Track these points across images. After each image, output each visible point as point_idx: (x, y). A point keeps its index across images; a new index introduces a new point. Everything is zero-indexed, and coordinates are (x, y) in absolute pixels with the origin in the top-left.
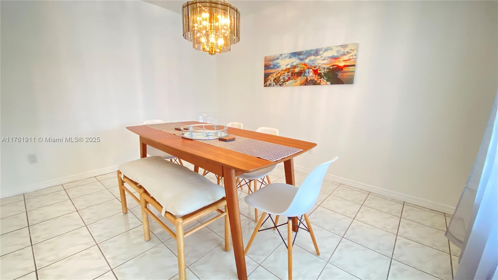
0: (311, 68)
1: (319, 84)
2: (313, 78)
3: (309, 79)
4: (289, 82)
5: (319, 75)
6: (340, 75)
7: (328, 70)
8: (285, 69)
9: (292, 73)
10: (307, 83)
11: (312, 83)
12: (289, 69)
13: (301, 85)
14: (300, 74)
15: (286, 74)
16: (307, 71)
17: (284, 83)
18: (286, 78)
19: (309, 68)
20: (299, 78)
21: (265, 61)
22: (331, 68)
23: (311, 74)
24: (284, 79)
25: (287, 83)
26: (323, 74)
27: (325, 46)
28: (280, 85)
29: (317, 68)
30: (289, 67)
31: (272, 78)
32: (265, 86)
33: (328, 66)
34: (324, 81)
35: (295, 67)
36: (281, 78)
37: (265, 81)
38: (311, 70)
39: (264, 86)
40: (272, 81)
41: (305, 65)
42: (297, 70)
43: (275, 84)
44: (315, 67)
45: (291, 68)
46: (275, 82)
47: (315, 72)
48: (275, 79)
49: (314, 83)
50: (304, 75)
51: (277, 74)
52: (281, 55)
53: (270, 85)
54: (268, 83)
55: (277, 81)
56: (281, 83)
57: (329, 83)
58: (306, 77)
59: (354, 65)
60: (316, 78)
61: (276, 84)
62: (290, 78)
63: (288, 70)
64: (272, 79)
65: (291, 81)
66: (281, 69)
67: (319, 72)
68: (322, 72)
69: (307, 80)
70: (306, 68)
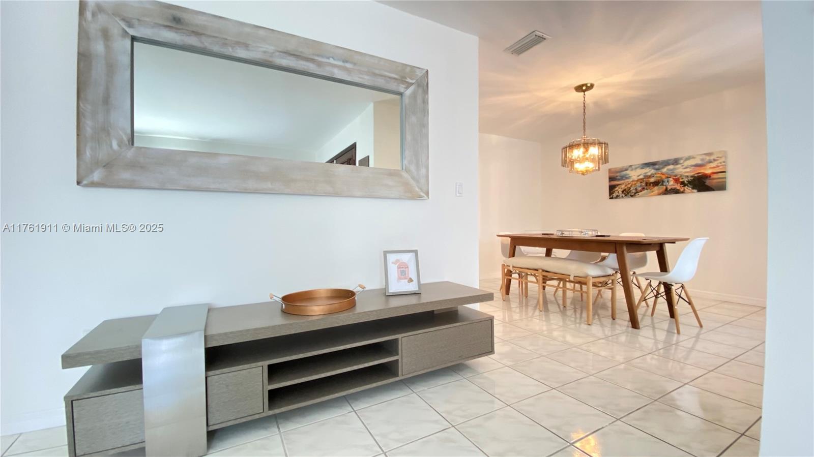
0: (670, 177)
1: (683, 192)
2: (673, 187)
3: (669, 188)
4: (643, 192)
5: (683, 183)
6: (708, 182)
7: (692, 178)
8: (636, 179)
9: (646, 183)
10: (667, 192)
11: (673, 192)
12: (641, 179)
13: (659, 194)
14: (656, 184)
15: (638, 184)
16: (666, 180)
17: (636, 194)
18: (639, 189)
19: (668, 177)
20: (656, 188)
21: (609, 173)
22: (696, 175)
23: (672, 183)
24: (636, 189)
25: (640, 193)
26: (686, 182)
27: (686, 155)
28: (632, 196)
29: (679, 176)
30: (641, 177)
31: (619, 190)
32: (612, 198)
33: (692, 174)
34: (688, 189)
35: (650, 177)
36: (632, 188)
37: (611, 193)
38: (671, 179)
39: (610, 198)
40: (620, 192)
41: (663, 174)
42: (652, 180)
43: (624, 195)
44: (676, 176)
45: (644, 178)
46: (625, 194)
47: (676, 181)
48: (625, 190)
49: (676, 192)
50: (662, 185)
51: (626, 185)
52: (631, 166)
53: (617, 197)
54: (614, 195)
55: (627, 193)
56: (632, 194)
57: (695, 191)
58: (665, 187)
59: (725, 172)
60: (678, 187)
62: (644, 188)
63: (641, 181)
65: (646, 191)
66: (631, 180)
67: (681, 180)
68: (685, 180)
69: (667, 188)
70: (664, 177)
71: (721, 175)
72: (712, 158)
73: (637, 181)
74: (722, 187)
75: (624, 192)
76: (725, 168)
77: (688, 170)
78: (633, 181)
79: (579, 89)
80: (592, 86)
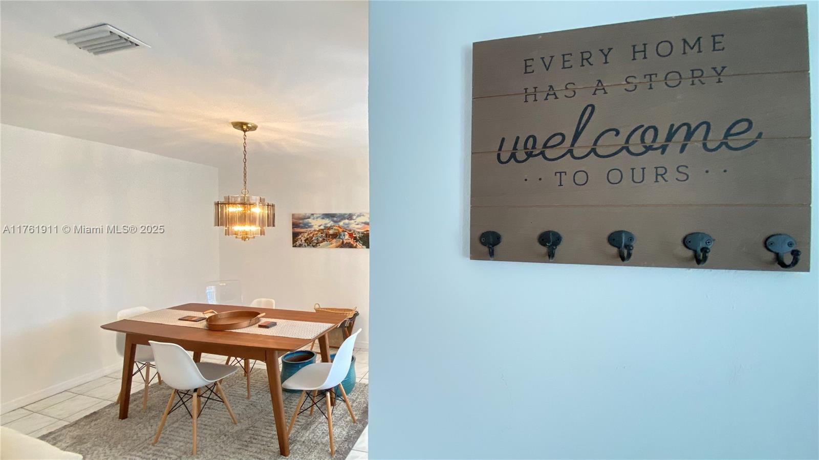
0: (346, 232)
1: (355, 247)
2: (348, 241)
3: (345, 242)
4: (323, 243)
5: (355, 238)
7: (362, 235)
8: (318, 229)
9: (326, 234)
10: (344, 245)
11: (348, 246)
12: (322, 230)
13: (337, 247)
14: (335, 236)
15: (319, 234)
16: (342, 233)
17: (318, 245)
18: (321, 239)
19: (343, 231)
20: (334, 240)
21: (293, 218)
22: (365, 232)
23: (347, 237)
24: (317, 239)
25: (321, 244)
26: (358, 238)
27: (358, 212)
28: (314, 246)
29: (352, 231)
30: (322, 227)
32: (295, 246)
33: (363, 231)
34: (359, 245)
35: (329, 228)
36: (314, 238)
37: (294, 241)
38: (346, 233)
39: (293, 247)
40: (303, 241)
41: (340, 227)
42: (331, 232)
43: (306, 245)
44: (350, 231)
45: (324, 229)
46: (307, 243)
47: (351, 235)
48: (307, 239)
49: (350, 246)
50: (340, 238)
51: (309, 234)
52: (313, 214)
53: (300, 246)
54: (298, 243)
55: (310, 243)
56: (314, 244)
57: (364, 247)
58: (341, 240)
60: (352, 241)
61: (308, 245)
62: (324, 239)
63: (321, 231)
64: (303, 239)
65: (326, 242)
66: (313, 229)
67: (354, 235)
68: (358, 236)
69: (343, 242)
70: (341, 230)
73: (319, 231)
75: (307, 241)
77: (359, 226)
78: (315, 231)
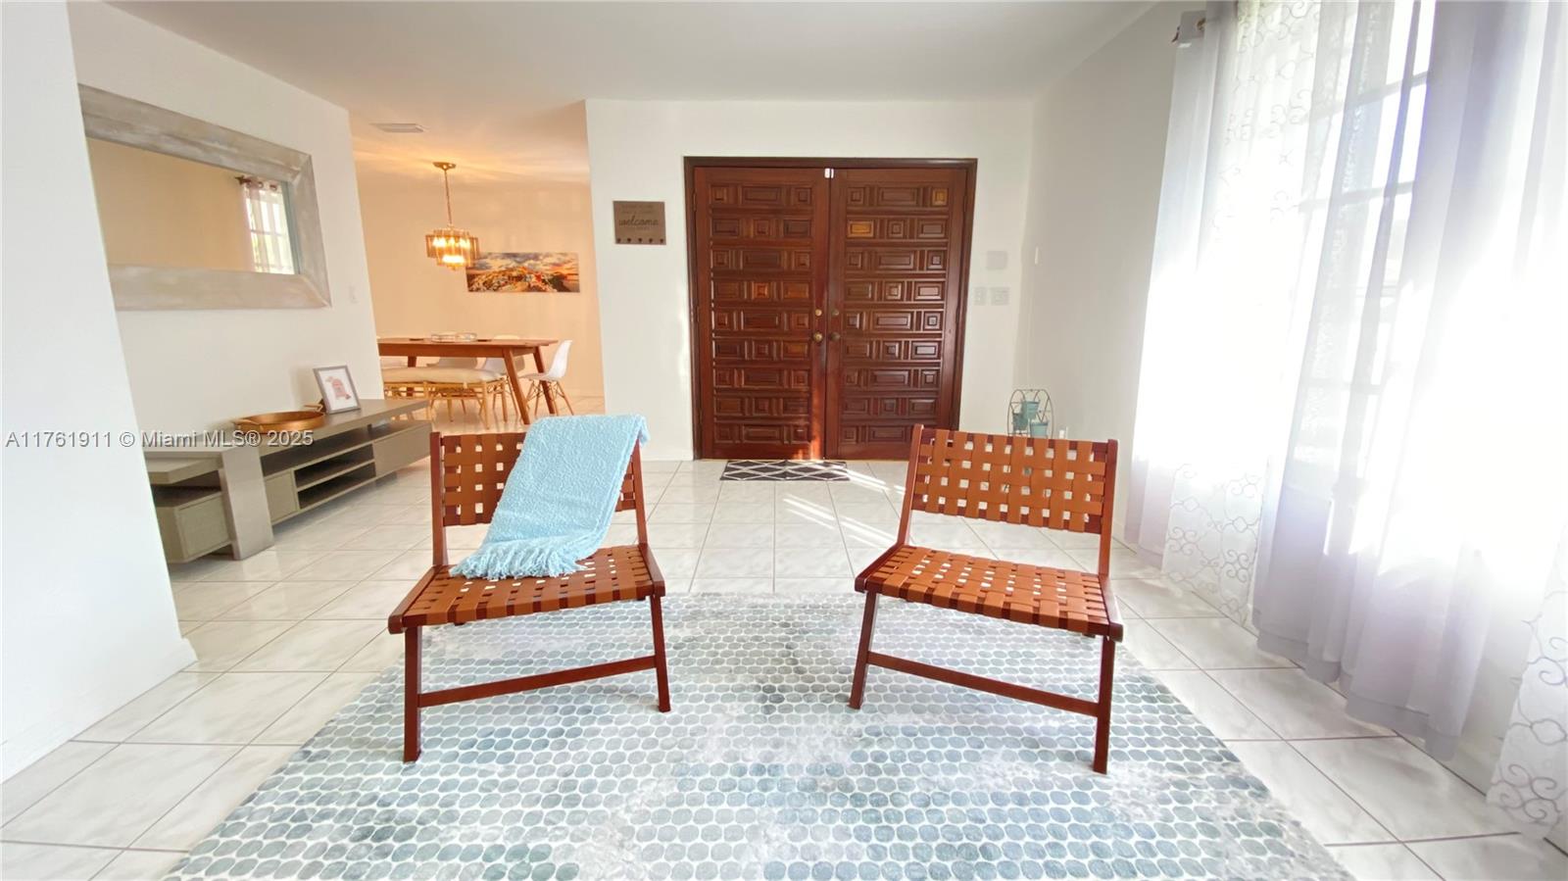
0: (532, 273)
1: (545, 291)
2: (536, 284)
3: (532, 285)
4: (508, 286)
5: (544, 281)
6: (565, 283)
7: (552, 277)
8: (498, 271)
9: (509, 277)
10: (530, 289)
11: (536, 289)
12: (504, 271)
13: (523, 291)
14: (519, 278)
15: (501, 277)
16: (528, 276)
17: (499, 288)
18: (502, 282)
19: (529, 273)
20: (519, 283)
23: (534, 279)
24: (498, 283)
25: (503, 288)
26: (547, 280)
27: (543, 251)
28: (495, 290)
29: (540, 273)
30: (503, 269)
31: (479, 282)
32: (471, 291)
33: (551, 272)
34: (549, 288)
35: (512, 270)
36: (494, 281)
37: (470, 285)
38: (533, 275)
39: (469, 291)
40: (481, 285)
41: (524, 268)
42: (515, 274)
43: (485, 289)
44: (537, 273)
45: (506, 271)
46: (486, 286)
47: (538, 277)
48: (486, 282)
49: (538, 289)
50: (525, 280)
51: (487, 276)
52: (491, 254)
53: (478, 290)
54: (474, 287)
55: (488, 285)
56: (495, 288)
57: (555, 290)
58: (527, 283)
59: (577, 274)
60: (540, 284)
61: (488, 289)
62: (506, 282)
63: (504, 273)
64: (481, 283)
66: (492, 271)
67: (542, 278)
68: (546, 278)
69: (529, 286)
70: (526, 272)
71: (575, 277)
72: (567, 258)
73: (500, 272)
74: (576, 289)
75: (486, 284)
76: (577, 269)
77: (548, 268)
78: (494, 272)
79: (440, 165)
80: (454, 166)
